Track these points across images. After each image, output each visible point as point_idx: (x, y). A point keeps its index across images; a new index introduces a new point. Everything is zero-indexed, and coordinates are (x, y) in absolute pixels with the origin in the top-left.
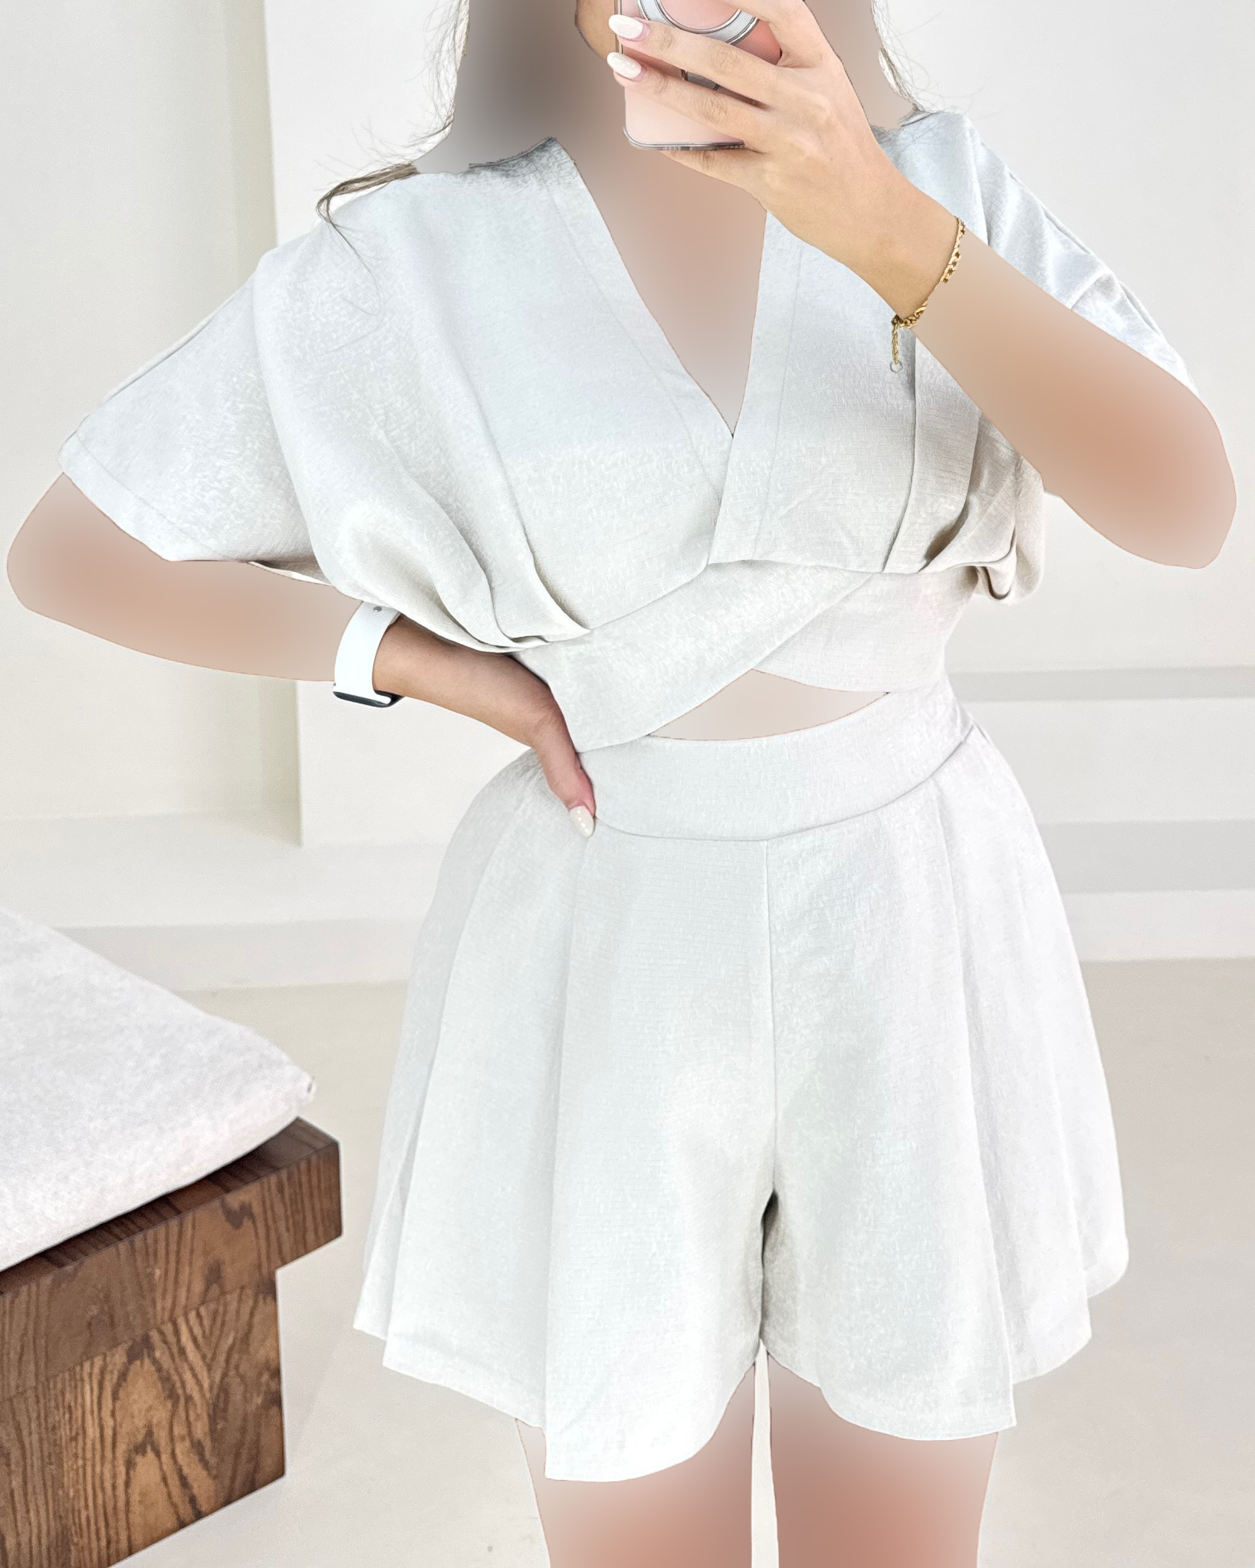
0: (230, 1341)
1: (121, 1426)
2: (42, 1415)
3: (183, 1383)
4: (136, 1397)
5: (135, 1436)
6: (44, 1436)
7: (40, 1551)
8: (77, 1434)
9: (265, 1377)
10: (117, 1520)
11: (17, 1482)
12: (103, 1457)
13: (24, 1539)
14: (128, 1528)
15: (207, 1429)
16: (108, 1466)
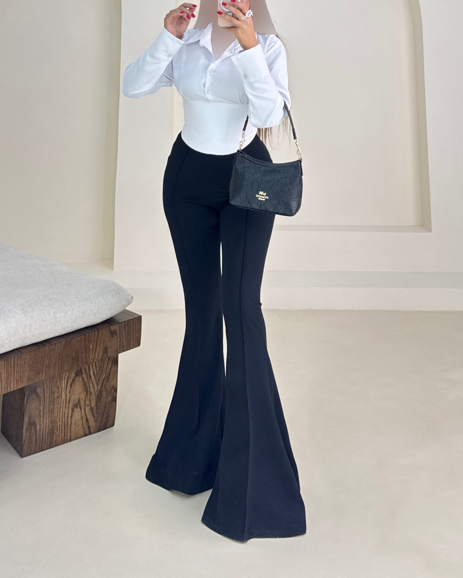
0: (104, 377)
1: (71, 396)
2: (51, 388)
3: (90, 387)
4: (76, 388)
5: (75, 401)
6: (51, 394)
7: (46, 432)
8: (59, 396)
9: (113, 391)
10: (68, 428)
11: (42, 408)
12: (66, 406)
13: (42, 427)
14: (70, 432)
15: (95, 404)
16: (67, 410)
